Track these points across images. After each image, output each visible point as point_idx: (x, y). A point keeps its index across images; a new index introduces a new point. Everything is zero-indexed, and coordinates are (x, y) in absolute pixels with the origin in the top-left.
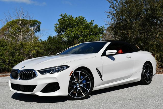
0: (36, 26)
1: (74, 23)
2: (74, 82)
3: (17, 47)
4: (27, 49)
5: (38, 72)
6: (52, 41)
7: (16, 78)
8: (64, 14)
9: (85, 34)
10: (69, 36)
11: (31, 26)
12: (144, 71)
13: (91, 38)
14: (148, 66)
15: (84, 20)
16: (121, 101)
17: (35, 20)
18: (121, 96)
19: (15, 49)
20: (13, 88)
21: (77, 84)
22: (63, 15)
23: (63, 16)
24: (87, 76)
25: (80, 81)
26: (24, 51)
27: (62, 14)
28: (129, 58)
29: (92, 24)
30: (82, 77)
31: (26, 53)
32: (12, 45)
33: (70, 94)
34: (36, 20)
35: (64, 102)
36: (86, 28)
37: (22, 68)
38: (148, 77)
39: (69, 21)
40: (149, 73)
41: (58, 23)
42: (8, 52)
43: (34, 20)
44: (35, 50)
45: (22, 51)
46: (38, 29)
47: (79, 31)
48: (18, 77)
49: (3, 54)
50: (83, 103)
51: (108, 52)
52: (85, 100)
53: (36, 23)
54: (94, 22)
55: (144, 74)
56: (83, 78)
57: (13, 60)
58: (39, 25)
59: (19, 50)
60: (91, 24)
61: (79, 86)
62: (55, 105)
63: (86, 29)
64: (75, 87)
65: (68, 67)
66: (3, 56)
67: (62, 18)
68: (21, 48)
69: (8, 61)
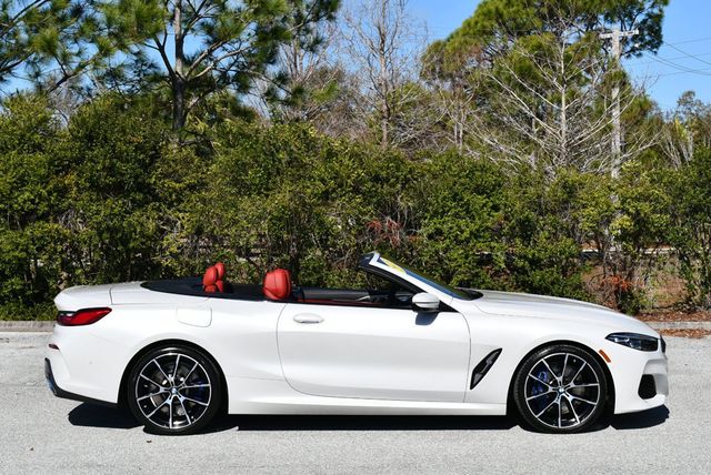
0: (639, 19)
3: (546, 200)
4: (590, 210)
11: (612, 22)
19: (536, 205)
26: (576, 220)
42: (506, 218)
44: (629, 214)
46: (651, 36)
57: (525, 258)
58: (656, 11)
59: (554, 213)
66: (483, 237)
68: (566, 202)
69: (505, 261)
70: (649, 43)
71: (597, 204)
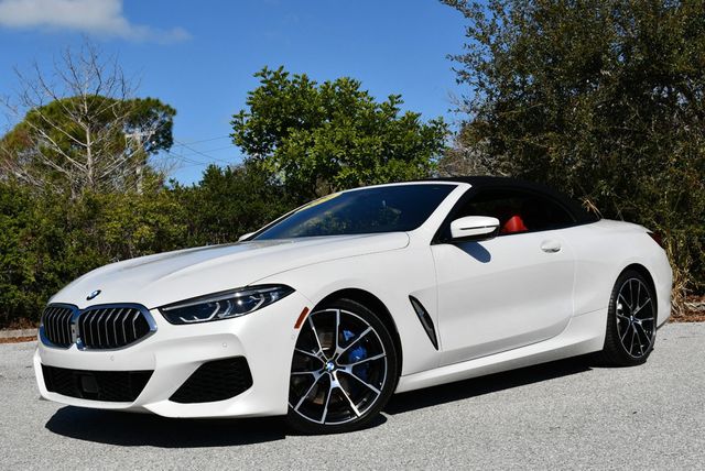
0: (155, 124)
1: (316, 108)
2: (316, 355)
3: (72, 216)
4: (114, 223)
5: (156, 315)
6: (224, 187)
7: (66, 344)
8: (276, 70)
9: (364, 156)
10: (293, 164)
11: (134, 127)
12: (619, 307)
13: (390, 170)
14: (634, 284)
15: (356, 95)
16: (517, 433)
17: (149, 99)
18: (521, 413)
19: (62, 221)
20: (50, 388)
21: (329, 365)
22: (269, 73)
23: (269, 78)
24: (371, 328)
25: (340, 350)
26: (102, 233)
27: (265, 71)
28: (554, 251)
29: (394, 109)
30: (348, 334)
31: (109, 237)
32: (48, 206)
33: (296, 409)
34: (153, 97)
35: (271, 443)
36: (369, 127)
37: (88, 299)
38: (635, 331)
39: (294, 97)
40: (639, 316)
41: (248, 110)
42: (33, 235)
43: (143, 98)
44: (149, 224)
45: (93, 232)
46: (164, 138)
47: (338, 142)
48: (74, 335)
49: (11, 247)
50: (352, 445)
51: (459, 227)
52: (361, 432)
53: (155, 111)
54: (402, 102)
55: (618, 321)
56: (351, 339)
57: (55, 270)
58: (167, 119)
59: (79, 228)
60: (390, 109)
61: (334, 373)
62: (232, 454)
63: (369, 133)
64: (317, 376)
65: (285, 290)
66: (10, 253)
67: (265, 85)
68: (91, 217)
69: (34, 275)
70: (163, 144)
71: (120, 219)
